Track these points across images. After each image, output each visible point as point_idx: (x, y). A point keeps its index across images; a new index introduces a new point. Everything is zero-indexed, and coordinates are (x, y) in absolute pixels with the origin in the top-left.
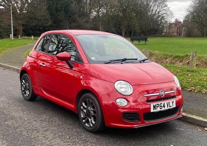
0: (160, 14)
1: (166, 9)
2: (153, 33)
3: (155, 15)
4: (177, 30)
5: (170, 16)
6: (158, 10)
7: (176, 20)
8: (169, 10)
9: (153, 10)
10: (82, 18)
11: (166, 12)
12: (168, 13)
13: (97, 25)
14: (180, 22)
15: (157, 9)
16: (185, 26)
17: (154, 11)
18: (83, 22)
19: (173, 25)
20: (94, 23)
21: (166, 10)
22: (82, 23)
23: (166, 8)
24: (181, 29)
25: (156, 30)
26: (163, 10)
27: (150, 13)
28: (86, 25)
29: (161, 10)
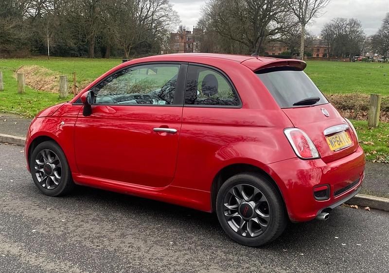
0: (155, 17)
1: (166, 8)
2: (143, 51)
3: (146, 17)
4: (185, 46)
5: (175, 21)
6: (152, 9)
7: (181, 27)
8: (171, 9)
9: (142, 8)
10: (8, 19)
11: (167, 14)
12: (170, 14)
13: (40, 33)
14: (188, 32)
15: (150, 7)
16: (197, 38)
17: (145, 10)
18: (12, 28)
19: (178, 38)
20: (34, 29)
21: (165, 10)
22: (9, 30)
23: (166, 5)
24: (191, 45)
25: (150, 46)
26: (162, 8)
27: (138, 15)
28: (18, 33)
29: (158, 8)
